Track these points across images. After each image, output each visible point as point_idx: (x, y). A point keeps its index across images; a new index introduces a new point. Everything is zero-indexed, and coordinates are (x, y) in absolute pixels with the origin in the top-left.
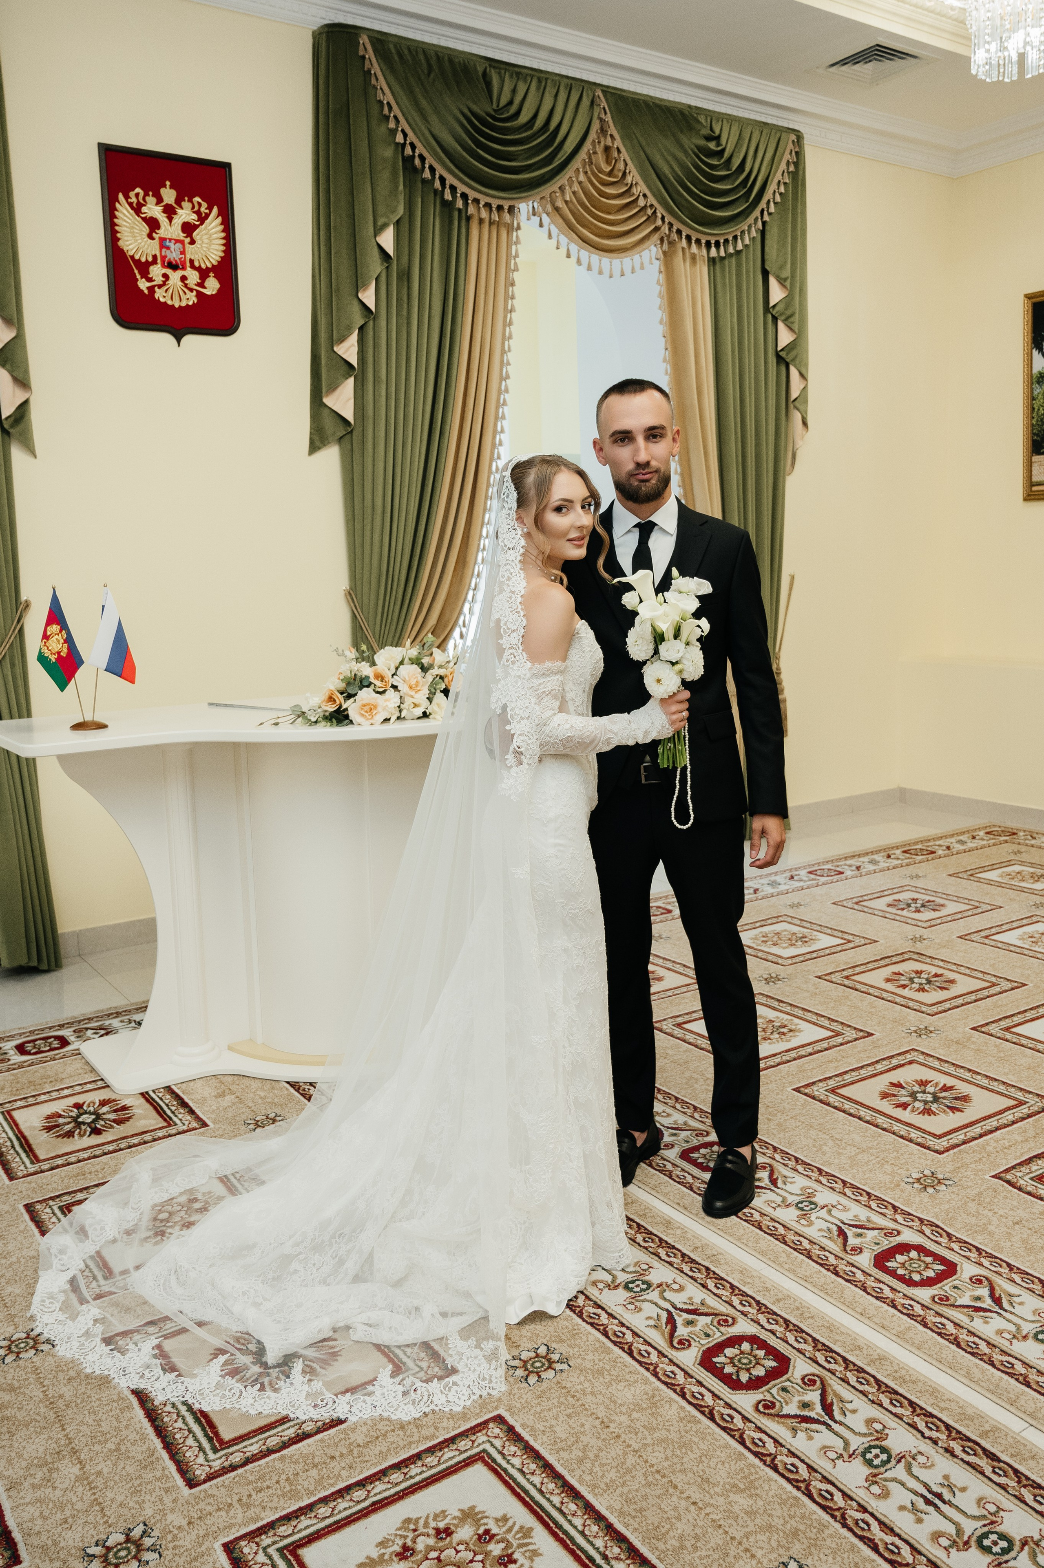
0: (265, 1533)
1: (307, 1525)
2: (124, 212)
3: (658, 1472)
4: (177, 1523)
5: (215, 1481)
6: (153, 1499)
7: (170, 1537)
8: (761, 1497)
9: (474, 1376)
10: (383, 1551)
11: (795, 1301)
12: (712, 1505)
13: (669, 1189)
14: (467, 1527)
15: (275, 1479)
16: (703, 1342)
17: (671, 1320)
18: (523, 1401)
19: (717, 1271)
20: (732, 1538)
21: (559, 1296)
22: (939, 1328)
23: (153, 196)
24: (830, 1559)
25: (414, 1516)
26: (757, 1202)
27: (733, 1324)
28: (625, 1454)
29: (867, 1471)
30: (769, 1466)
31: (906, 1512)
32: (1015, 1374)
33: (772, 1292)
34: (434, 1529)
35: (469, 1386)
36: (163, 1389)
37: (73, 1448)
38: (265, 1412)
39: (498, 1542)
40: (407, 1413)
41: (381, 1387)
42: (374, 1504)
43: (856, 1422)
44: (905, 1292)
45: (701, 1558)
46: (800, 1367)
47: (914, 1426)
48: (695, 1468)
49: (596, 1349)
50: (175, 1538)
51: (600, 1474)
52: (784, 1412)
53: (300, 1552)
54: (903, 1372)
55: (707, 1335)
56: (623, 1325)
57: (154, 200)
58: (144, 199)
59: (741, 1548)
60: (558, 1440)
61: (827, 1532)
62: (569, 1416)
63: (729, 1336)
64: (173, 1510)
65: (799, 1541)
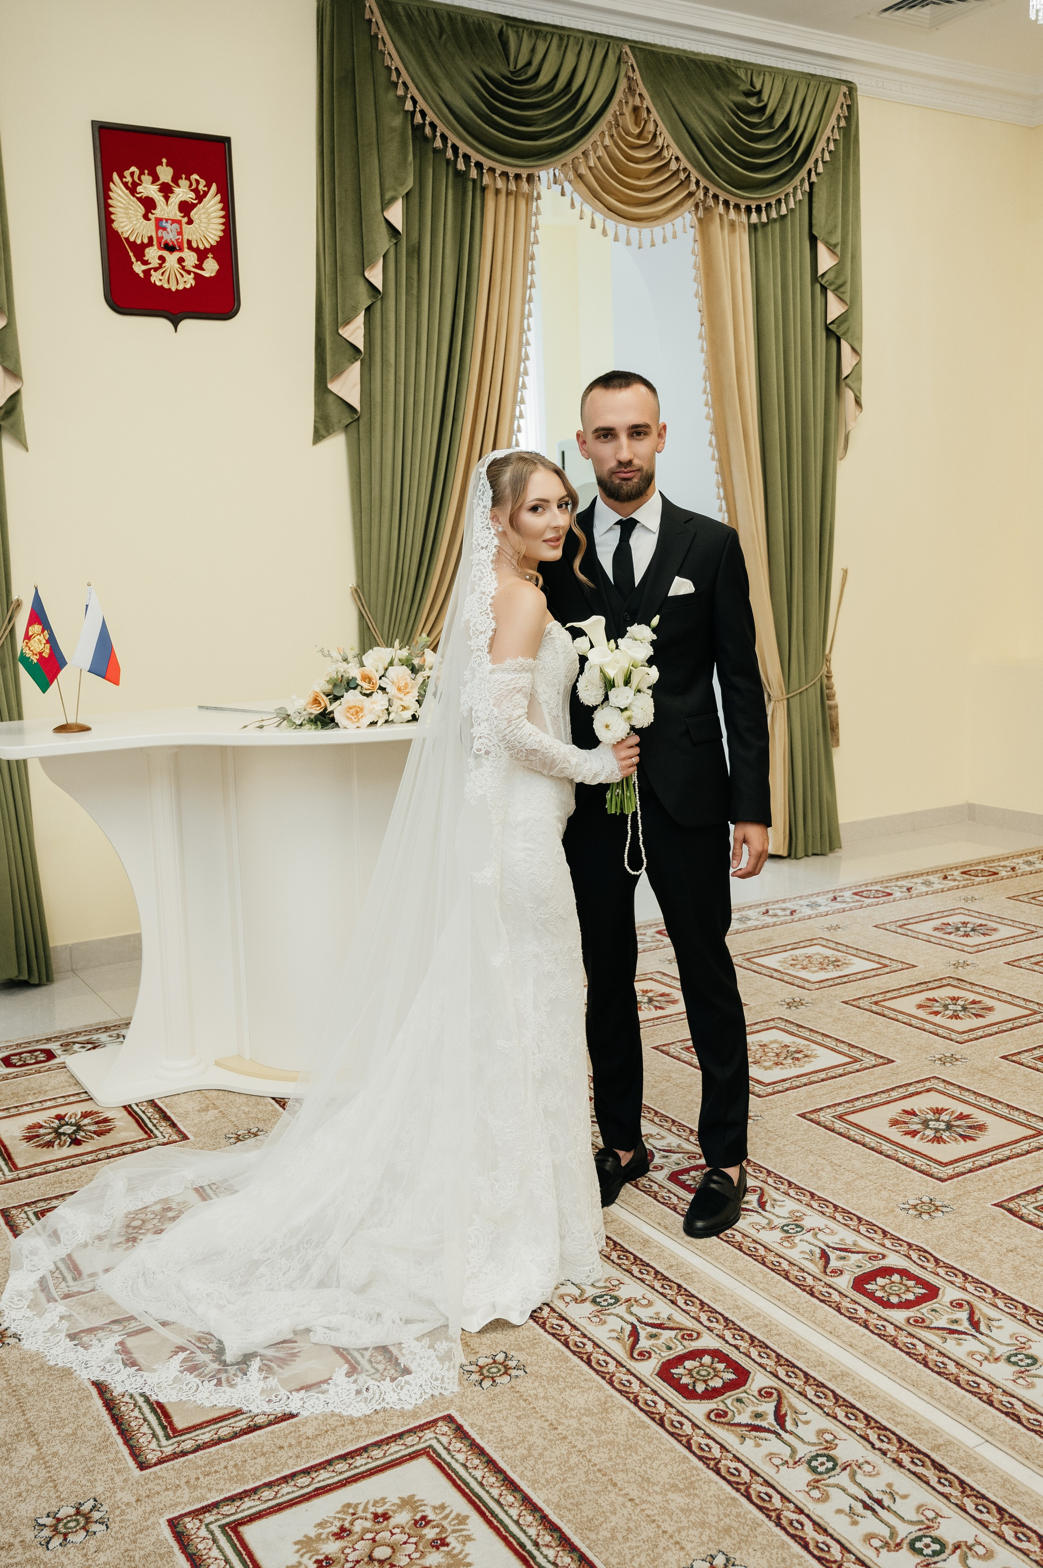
0: (209, 1511)
1: (250, 1506)
2: (118, 192)
3: (600, 1471)
4: (125, 1500)
5: (165, 1465)
6: (104, 1479)
7: (118, 1512)
8: (699, 1497)
9: (426, 1376)
10: (321, 1531)
11: (765, 1318)
12: (649, 1502)
13: (652, 1209)
14: (404, 1513)
15: (223, 1464)
16: (663, 1354)
17: (635, 1334)
18: (475, 1403)
19: (689, 1289)
20: (664, 1532)
21: (522, 1306)
22: (909, 1348)
23: (149, 174)
24: (759, 1554)
25: (354, 1501)
26: (741, 1224)
27: (697, 1338)
28: (569, 1453)
29: (810, 1477)
30: (712, 1469)
31: (843, 1515)
32: (979, 1393)
33: (742, 1310)
34: (372, 1513)
35: (421, 1386)
36: (123, 1382)
37: (32, 1431)
38: (220, 1405)
39: (434, 1527)
40: (359, 1409)
41: (336, 1385)
42: (317, 1489)
43: (808, 1432)
44: (880, 1314)
45: (630, 1548)
46: (759, 1380)
47: (866, 1438)
48: (637, 1469)
49: (555, 1358)
50: (123, 1512)
51: (542, 1470)
52: (736, 1421)
53: (241, 1529)
54: (864, 1388)
55: (669, 1348)
56: (585, 1336)
57: (150, 179)
58: (139, 178)
59: (671, 1541)
60: (505, 1439)
61: (760, 1530)
62: (518, 1418)
63: (691, 1349)
64: (122, 1489)
65: (730, 1537)
